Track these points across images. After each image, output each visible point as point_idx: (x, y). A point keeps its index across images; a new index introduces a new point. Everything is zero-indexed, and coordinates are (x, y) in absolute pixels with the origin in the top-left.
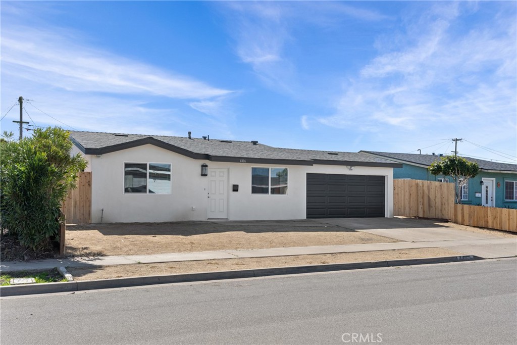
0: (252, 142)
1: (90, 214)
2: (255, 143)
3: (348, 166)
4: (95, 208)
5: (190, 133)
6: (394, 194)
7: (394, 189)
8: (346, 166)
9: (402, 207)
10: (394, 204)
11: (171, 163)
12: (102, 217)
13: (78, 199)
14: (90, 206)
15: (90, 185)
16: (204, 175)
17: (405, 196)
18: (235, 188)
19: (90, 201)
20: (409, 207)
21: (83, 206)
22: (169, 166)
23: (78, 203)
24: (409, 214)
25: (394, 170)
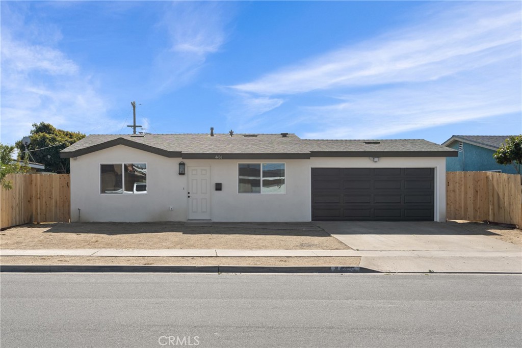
0: (282, 134)
1: (69, 213)
2: (284, 135)
3: (371, 158)
4: (74, 207)
5: (212, 129)
6: (447, 191)
7: (448, 184)
8: (368, 158)
9: (461, 208)
10: (447, 204)
11: (147, 163)
12: (79, 217)
13: (58, 200)
14: (69, 206)
15: (68, 186)
16: (182, 173)
17: (466, 193)
18: (219, 187)
19: (69, 202)
20: (474, 208)
21: (63, 206)
22: (145, 164)
23: (58, 202)
24: (475, 218)
25: (446, 160)
